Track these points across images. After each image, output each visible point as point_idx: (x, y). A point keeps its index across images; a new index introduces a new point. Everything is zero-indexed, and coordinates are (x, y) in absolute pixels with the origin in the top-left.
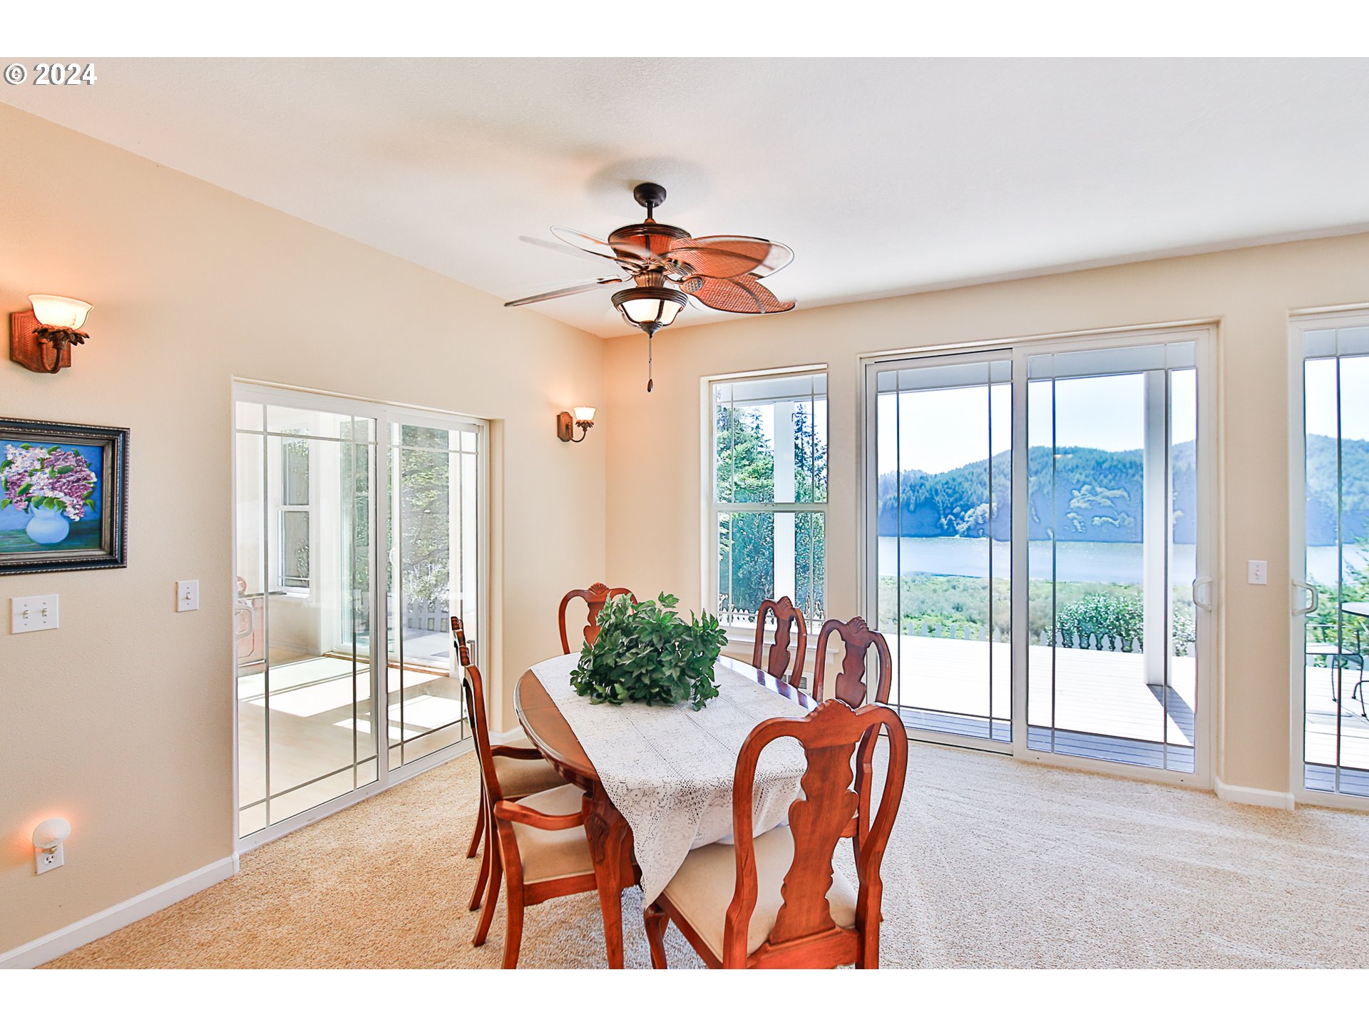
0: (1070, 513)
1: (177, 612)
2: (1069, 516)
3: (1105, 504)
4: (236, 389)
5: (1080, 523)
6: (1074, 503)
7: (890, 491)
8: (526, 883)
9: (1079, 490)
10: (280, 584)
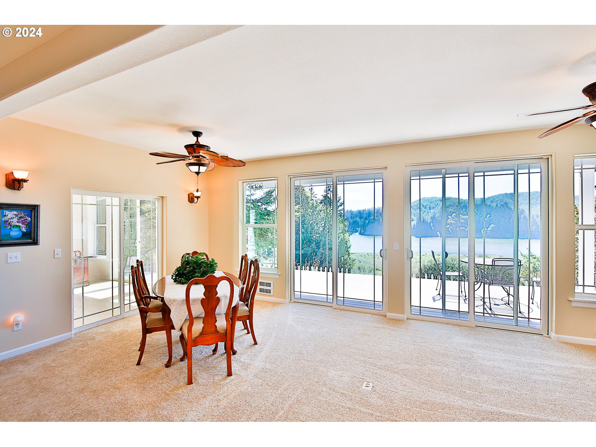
0: (447, 225)
1: (54, 258)
2: (447, 226)
3: (462, 222)
4: (72, 191)
5: (451, 230)
6: (449, 221)
7: (371, 216)
8: (147, 328)
9: (451, 216)
10: (96, 254)
